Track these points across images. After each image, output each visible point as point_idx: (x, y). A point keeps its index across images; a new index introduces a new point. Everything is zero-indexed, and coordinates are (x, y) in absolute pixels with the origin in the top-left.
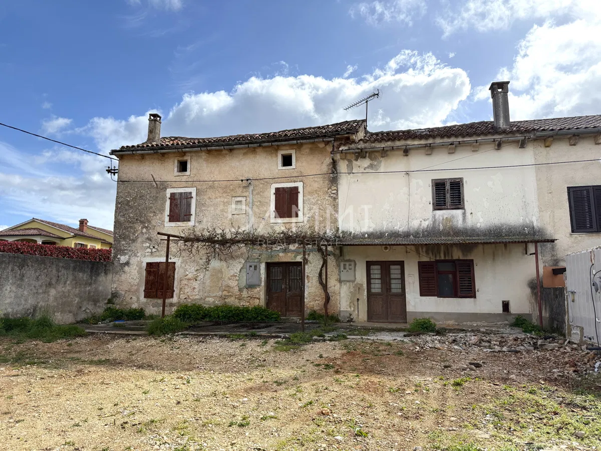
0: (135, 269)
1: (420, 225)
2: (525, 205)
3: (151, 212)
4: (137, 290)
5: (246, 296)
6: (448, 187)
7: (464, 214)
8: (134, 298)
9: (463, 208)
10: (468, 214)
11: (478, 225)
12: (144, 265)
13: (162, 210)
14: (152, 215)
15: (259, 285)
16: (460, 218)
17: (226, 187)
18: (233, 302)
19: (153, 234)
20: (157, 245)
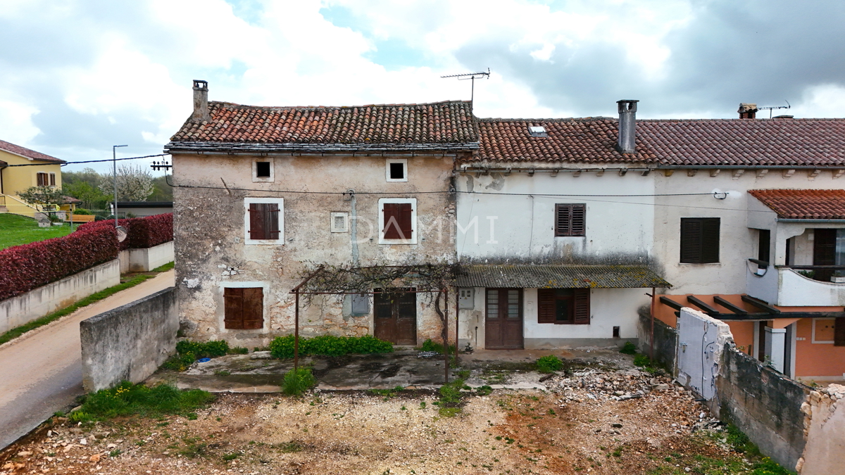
0: (210, 295)
1: (542, 251)
2: (642, 234)
3: (225, 226)
4: (215, 320)
5: (352, 325)
6: (571, 213)
7: (585, 241)
8: (212, 329)
9: (584, 236)
10: (588, 242)
11: (597, 253)
12: (222, 291)
13: (240, 224)
14: (226, 229)
15: (367, 314)
16: (581, 245)
17: (322, 199)
18: (336, 331)
19: (231, 254)
20: (237, 266)
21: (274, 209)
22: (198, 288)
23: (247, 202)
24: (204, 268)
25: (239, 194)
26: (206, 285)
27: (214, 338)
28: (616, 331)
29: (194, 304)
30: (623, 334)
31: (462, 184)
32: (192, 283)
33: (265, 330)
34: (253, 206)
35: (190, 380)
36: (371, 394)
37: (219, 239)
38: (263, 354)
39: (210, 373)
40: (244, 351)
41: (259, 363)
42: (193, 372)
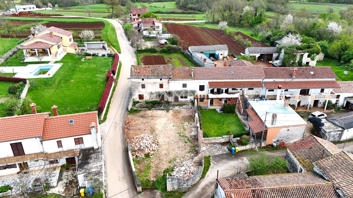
1: (181, 90)
4: (137, 98)
5: (156, 99)
6: (185, 85)
10: (187, 88)
11: (188, 90)
12: (138, 95)
13: (140, 86)
15: (158, 98)
17: (151, 83)
18: (154, 100)
19: (139, 90)
20: (140, 92)
21: (145, 85)
22: (135, 94)
23: (141, 84)
24: (136, 92)
25: (140, 83)
26: (136, 94)
27: (137, 101)
28: (191, 99)
29: (135, 96)
30: (192, 100)
31: (170, 81)
32: (134, 94)
33: (144, 100)
34: (142, 84)
35: (137, 107)
36: (159, 110)
37: (137, 88)
38: (144, 103)
39: (139, 106)
40: (142, 102)
41: (144, 104)
42: (137, 106)
